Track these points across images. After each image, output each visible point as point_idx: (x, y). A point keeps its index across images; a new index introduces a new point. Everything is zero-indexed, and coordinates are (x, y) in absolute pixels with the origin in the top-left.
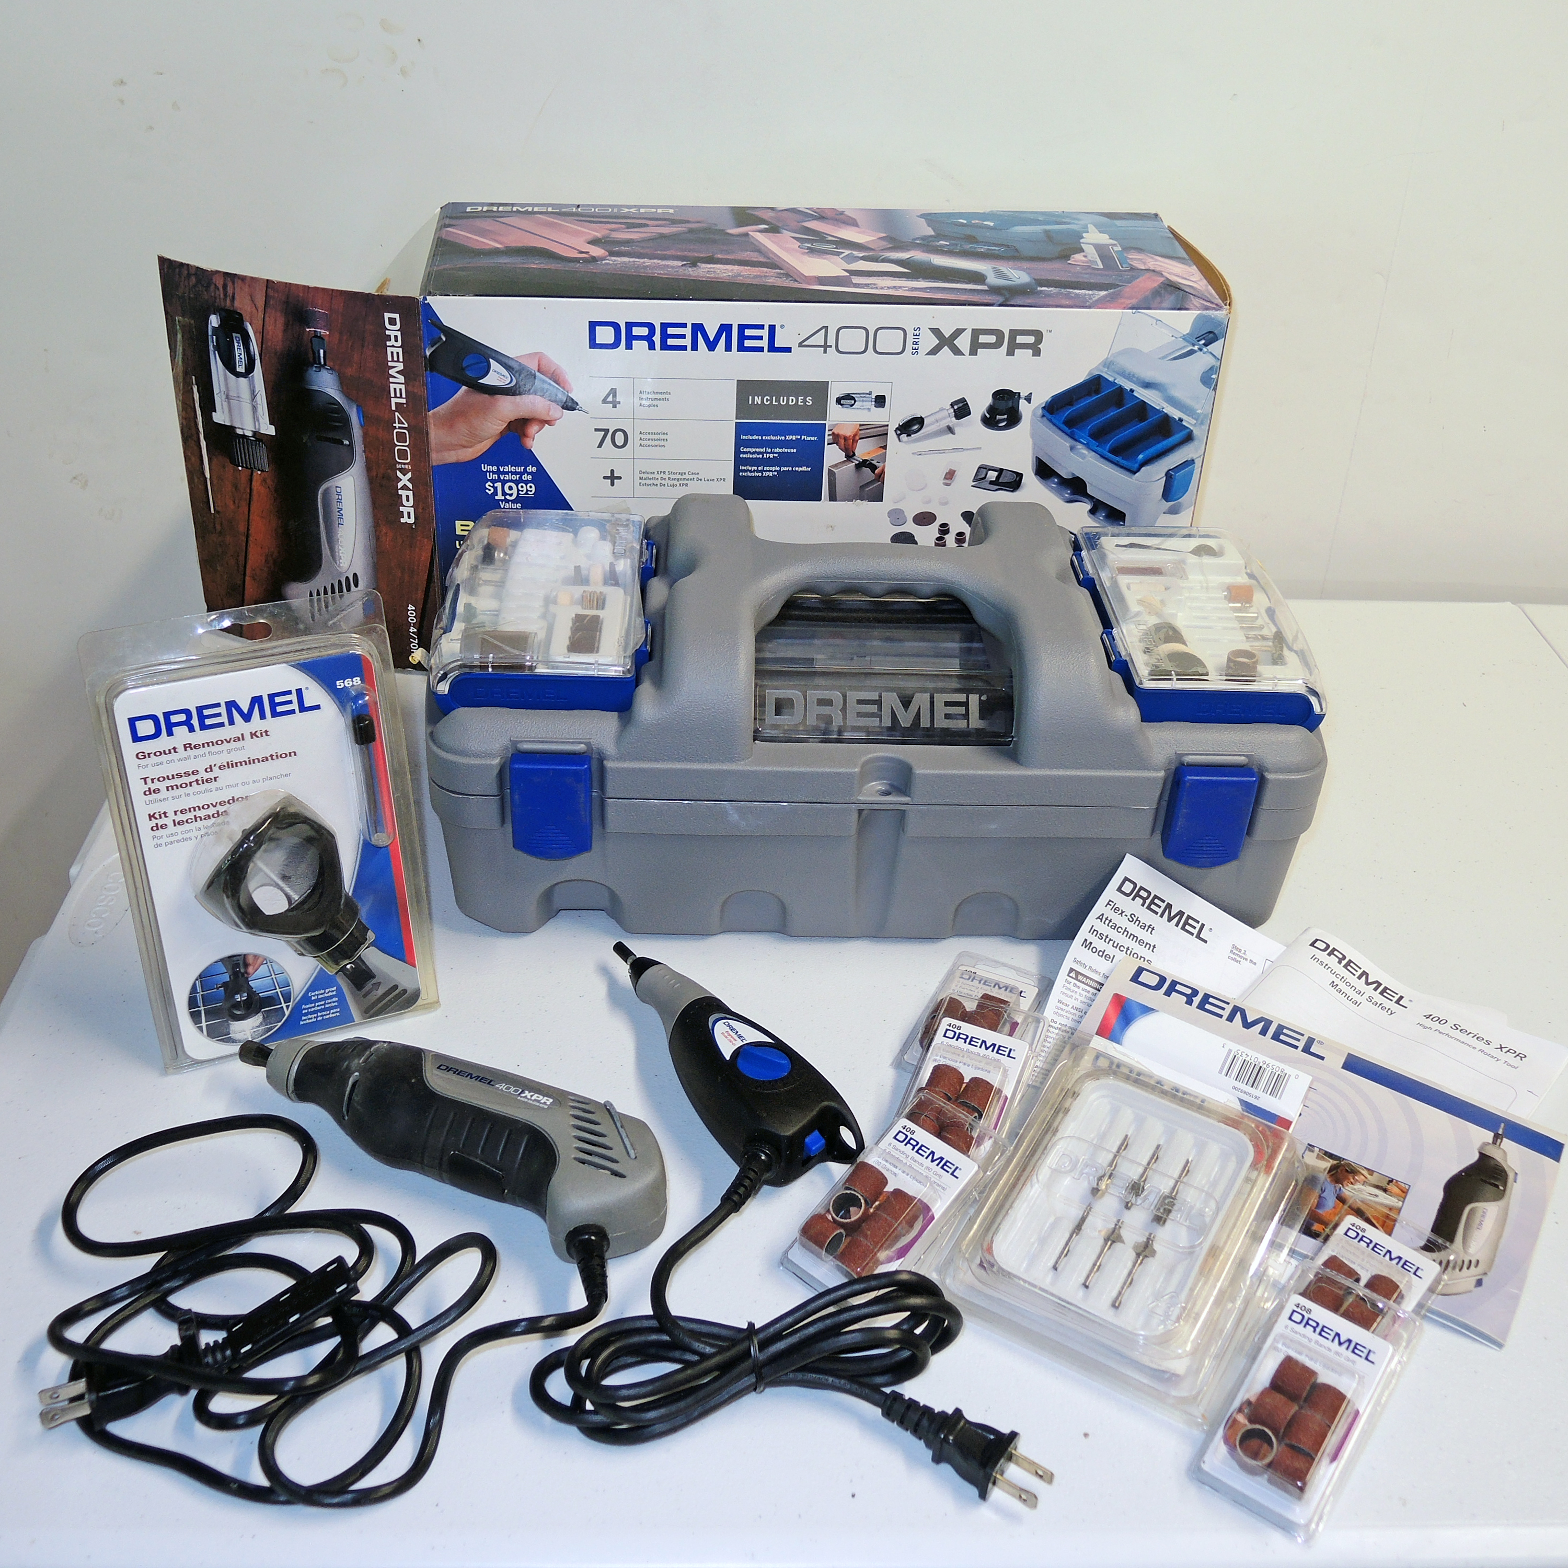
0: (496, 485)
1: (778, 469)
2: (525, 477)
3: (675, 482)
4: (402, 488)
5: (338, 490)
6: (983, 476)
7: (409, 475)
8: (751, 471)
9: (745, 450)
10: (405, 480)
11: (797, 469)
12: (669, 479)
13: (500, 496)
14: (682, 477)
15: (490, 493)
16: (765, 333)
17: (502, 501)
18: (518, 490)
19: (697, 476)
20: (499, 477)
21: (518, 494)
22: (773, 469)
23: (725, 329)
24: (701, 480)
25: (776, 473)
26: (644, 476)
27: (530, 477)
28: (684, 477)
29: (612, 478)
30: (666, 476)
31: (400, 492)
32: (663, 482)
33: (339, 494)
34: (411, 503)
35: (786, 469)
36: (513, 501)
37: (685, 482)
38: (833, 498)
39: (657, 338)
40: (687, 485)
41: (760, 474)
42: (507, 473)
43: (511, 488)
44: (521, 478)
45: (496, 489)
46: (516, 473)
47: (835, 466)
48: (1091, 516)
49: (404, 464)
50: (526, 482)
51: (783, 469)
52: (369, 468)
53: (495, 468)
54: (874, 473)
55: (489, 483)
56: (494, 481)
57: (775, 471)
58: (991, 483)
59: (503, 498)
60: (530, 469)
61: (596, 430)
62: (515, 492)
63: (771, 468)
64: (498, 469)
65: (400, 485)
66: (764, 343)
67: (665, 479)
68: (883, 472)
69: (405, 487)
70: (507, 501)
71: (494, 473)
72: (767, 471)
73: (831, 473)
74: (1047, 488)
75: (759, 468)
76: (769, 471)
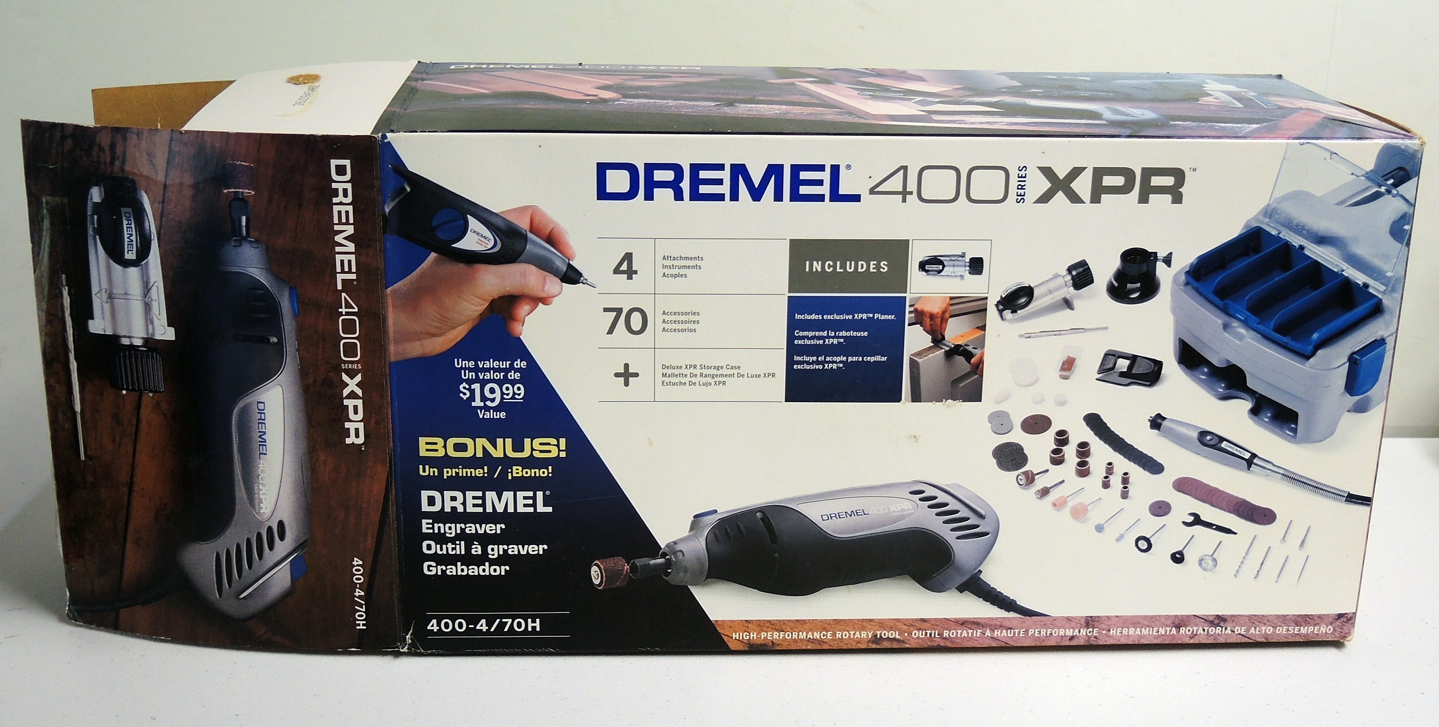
0: (473, 387)
1: (844, 359)
2: (512, 375)
3: (709, 380)
4: (348, 397)
5: (261, 406)
6: (1111, 366)
7: (358, 378)
8: (808, 363)
9: (801, 334)
10: (352, 384)
11: (869, 358)
12: (701, 375)
13: (478, 403)
14: (719, 373)
15: (465, 397)
16: (826, 176)
17: (480, 408)
18: (502, 394)
19: (737, 371)
20: (477, 375)
21: (502, 398)
22: (838, 359)
23: (774, 170)
24: (743, 376)
25: (841, 365)
26: (669, 372)
27: (517, 376)
28: (721, 372)
29: (626, 375)
30: (697, 371)
31: (346, 402)
32: (694, 380)
33: (261, 412)
34: (360, 416)
35: (855, 359)
36: (496, 409)
37: (722, 379)
38: (916, 397)
39: (685, 185)
40: (724, 383)
41: (821, 367)
42: (488, 370)
43: (492, 391)
44: (505, 376)
45: (472, 392)
46: (499, 370)
47: (919, 354)
48: (1253, 417)
49: (352, 362)
50: (513, 383)
51: (850, 359)
52: (303, 372)
53: (471, 364)
54: (969, 362)
55: (464, 384)
56: (470, 382)
57: (840, 362)
58: (1122, 374)
59: (482, 404)
60: (520, 364)
61: (606, 310)
62: (497, 395)
63: (835, 359)
64: (476, 365)
65: (346, 392)
66: (825, 190)
67: (696, 376)
68: (981, 362)
69: (353, 395)
70: (487, 409)
71: (470, 370)
72: (829, 362)
73: (914, 364)
74: (1193, 380)
75: (820, 359)
76: (833, 362)
